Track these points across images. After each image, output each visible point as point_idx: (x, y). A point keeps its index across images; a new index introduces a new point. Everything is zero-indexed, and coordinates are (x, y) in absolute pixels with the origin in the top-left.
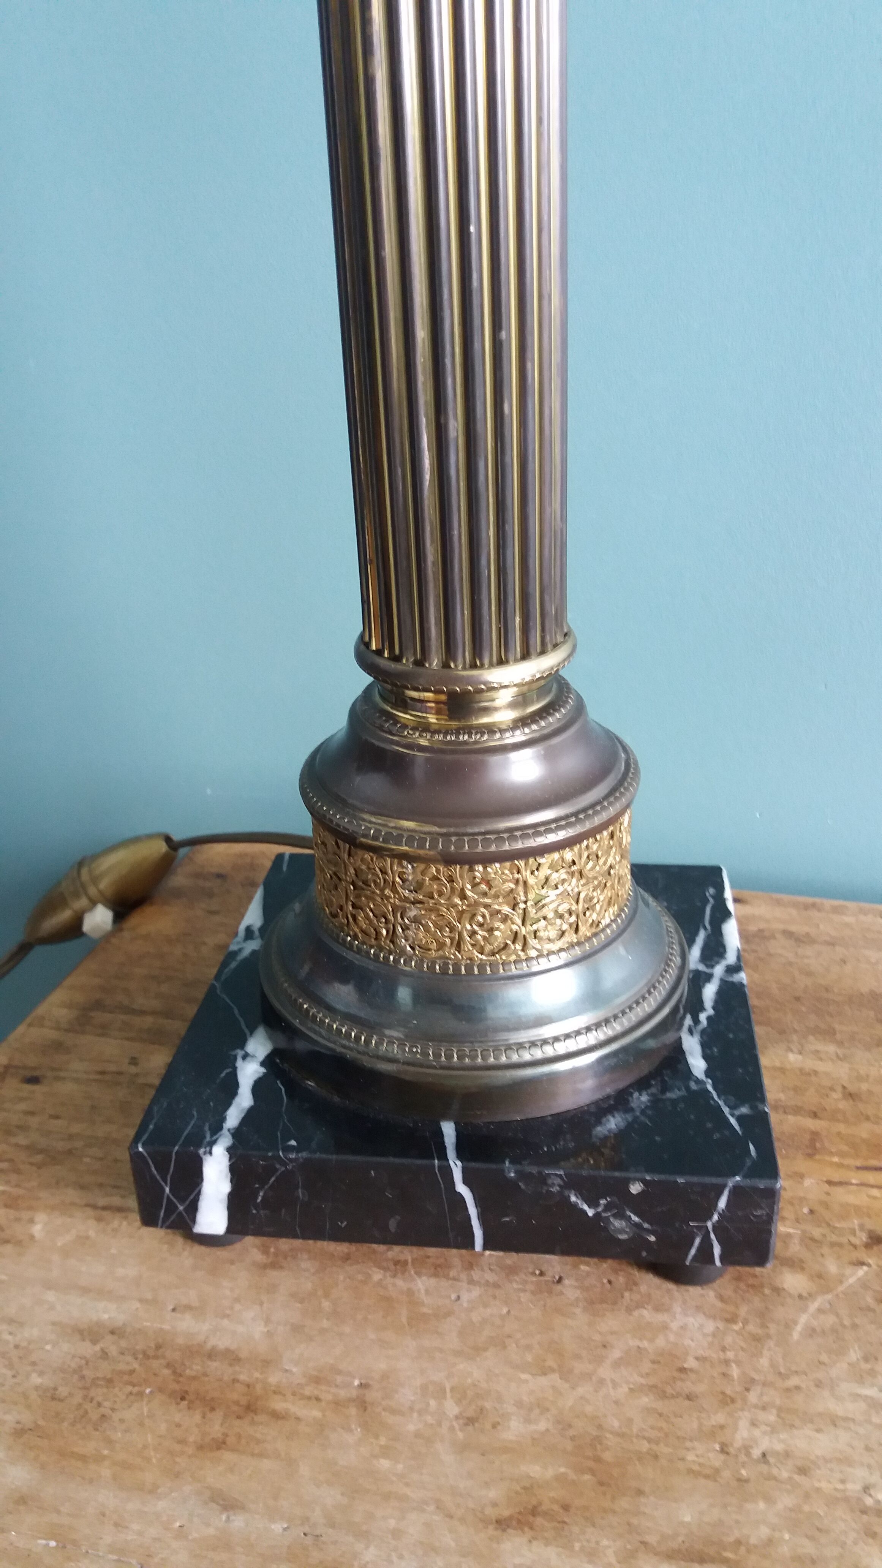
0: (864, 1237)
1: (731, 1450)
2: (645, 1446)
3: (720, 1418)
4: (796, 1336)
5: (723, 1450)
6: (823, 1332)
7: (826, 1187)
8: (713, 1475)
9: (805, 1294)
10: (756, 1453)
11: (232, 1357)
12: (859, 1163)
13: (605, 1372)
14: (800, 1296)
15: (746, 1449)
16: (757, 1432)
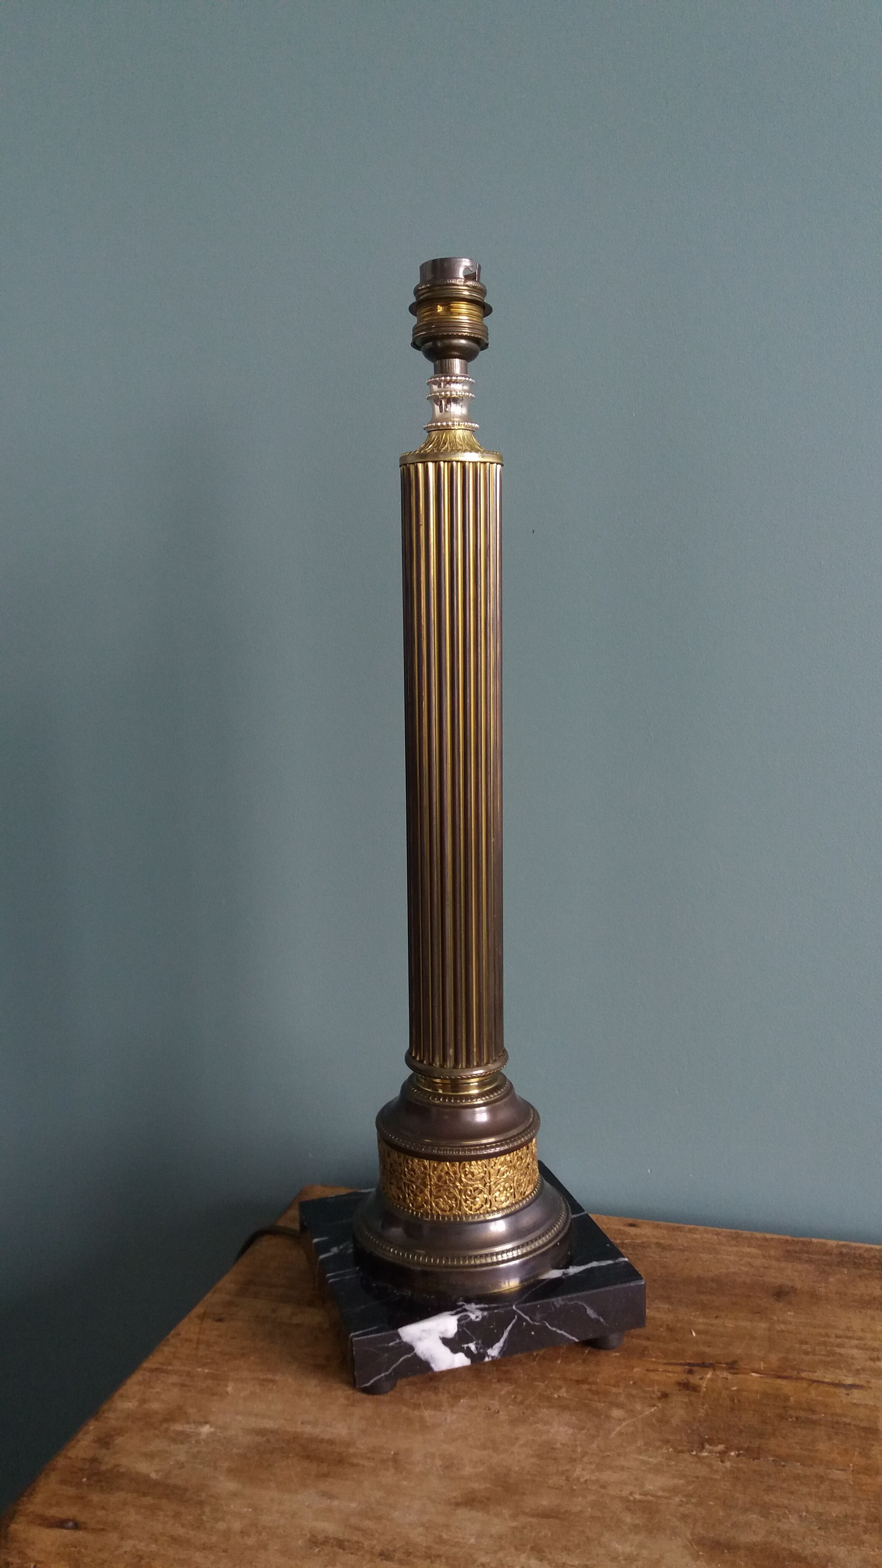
0: (659, 1394)
1: (571, 1479)
2: (529, 1477)
3: (568, 1467)
4: (612, 1435)
5: (567, 1479)
6: (627, 1434)
7: (646, 1372)
8: (560, 1488)
9: (622, 1418)
10: (582, 1480)
11: (331, 1442)
12: (665, 1361)
13: (516, 1449)
14: (619, 1420)
15: (578, 1479)
16: (584, 1473)
